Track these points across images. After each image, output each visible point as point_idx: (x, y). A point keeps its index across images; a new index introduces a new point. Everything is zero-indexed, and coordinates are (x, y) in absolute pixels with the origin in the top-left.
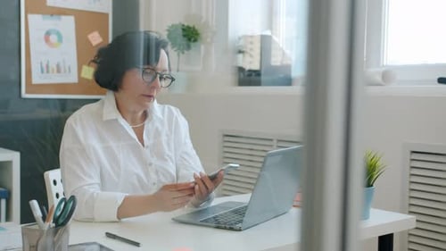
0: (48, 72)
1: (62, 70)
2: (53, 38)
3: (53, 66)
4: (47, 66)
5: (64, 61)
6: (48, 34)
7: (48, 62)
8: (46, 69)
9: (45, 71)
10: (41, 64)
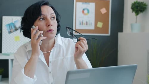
0: (82, 24)
1: (88, 24)
2: (86, 12)
3: (85, 22)
4: (82, 22)
5: (89, 21)
6: (84, 10)
7: (83, 20)
8: (81, 23)
9: (81, 24)
10: (80, 21)
